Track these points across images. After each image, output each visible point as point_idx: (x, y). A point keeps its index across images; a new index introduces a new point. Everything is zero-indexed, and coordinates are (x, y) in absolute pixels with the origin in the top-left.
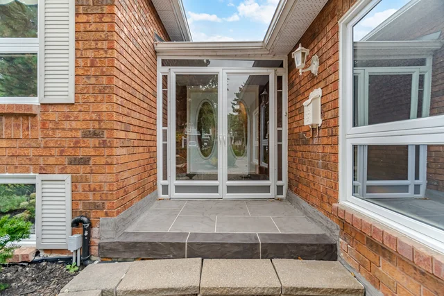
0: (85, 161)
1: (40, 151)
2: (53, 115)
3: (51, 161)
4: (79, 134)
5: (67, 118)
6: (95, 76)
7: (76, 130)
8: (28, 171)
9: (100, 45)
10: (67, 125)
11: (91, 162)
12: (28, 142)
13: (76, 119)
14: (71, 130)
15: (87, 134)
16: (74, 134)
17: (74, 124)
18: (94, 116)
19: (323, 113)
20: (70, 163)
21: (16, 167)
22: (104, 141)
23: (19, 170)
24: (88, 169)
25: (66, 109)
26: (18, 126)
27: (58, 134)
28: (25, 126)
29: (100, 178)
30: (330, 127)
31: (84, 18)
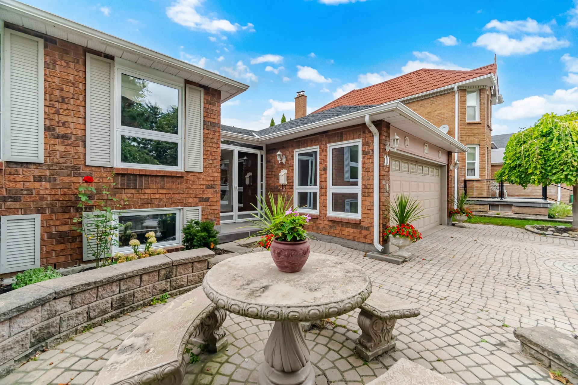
0: (207, 200)
1: (185, 196)
2: (191, 177)
3: (191, 200)
4: (204, 187)
5: (199, 179)
6: (212, 160)
7: (203, 185)
8: (178, 206)
9: (214, 145)
10: (198, 182)
11: (210, 200)
12: (178, 191)
13: (203, 180)
14: (200, 185)
15: (207, 187)
16: (202, 187)
17: (202, 182)
18: (212, 179)
19: (287, 180)
20: (200, 201)
21: (171, 204)
22: (216, 190)
23: (173, 205)
24: (209, 204)
25: (197, 175)
26: (174, 182)
27: (195, 187)
28: (177, 183)
29: (214, 207)
30: (290, 185)
31: (207, 131)
